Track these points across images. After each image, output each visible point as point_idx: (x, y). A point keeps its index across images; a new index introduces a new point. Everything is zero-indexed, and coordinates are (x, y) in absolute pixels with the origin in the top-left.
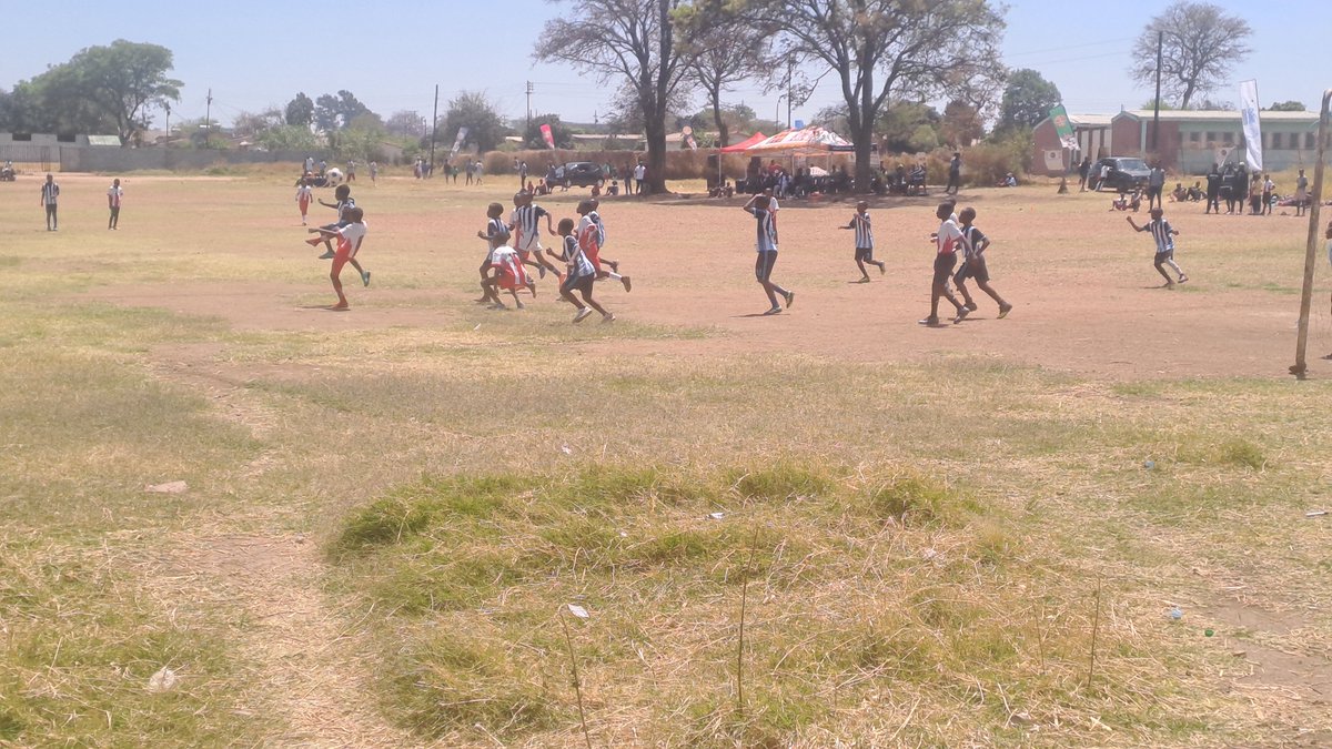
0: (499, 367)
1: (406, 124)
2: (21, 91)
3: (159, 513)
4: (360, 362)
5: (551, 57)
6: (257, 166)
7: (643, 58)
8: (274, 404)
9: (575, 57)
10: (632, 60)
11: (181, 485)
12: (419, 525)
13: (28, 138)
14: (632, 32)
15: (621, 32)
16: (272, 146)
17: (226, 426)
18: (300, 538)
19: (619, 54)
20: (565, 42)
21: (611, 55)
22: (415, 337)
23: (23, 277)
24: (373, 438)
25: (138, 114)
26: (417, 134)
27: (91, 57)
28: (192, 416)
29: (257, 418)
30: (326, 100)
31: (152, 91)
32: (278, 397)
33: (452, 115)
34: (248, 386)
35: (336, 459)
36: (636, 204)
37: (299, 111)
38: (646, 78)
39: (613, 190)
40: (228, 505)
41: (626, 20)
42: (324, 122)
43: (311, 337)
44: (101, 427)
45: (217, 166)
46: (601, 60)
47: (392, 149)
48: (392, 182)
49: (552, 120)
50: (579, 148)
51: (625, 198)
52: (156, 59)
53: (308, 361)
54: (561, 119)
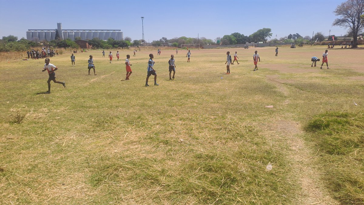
0: (332, 82)
1: (307, 38)
2: (250, 36)
3: (268, 113)
4: (304, 79)
5: (336, 25)
6: (283, 45)
7: (354, 24)
8: (289, 88)
9: (340, 25)
10: (352, 24)
11: (272, 106)
12: (327, 126)
13: (250, 43)
14: (352, 20)
15: (350, 20)
16: (285, 42)
17: (280, 93)
18: (297, 123)
19: (349, 24)
20: (338, 22)
21: (348, 24)
22: (313, 75)
23: (248, 63)
24: (310, 98)
25: (266, 39)
26: (309, 39)
27: (260, 31)
28: (274, 90)
29: (285, 91)
30: (294, 35)
31: (268, 35)
32: (289, 86)
33: (316, 36)
34: (283, 84)
35: (302, 102)
36: (350, 49)
37: (290, 37)
38: (354, 27)
39: (346, 47)
40: (281, 112)
41: (351, 18)
42: (294, 38)
43: (294, 74)
44: (258, 91)
45: (277, 45)
46: (345, 25)
47: (305, 42)
48: (305, 47)
49: (334, 36)
50: (338, 40)
51: (348, 48)
52: (269, 30)
53: (293, 79)
54: (335, 36)
